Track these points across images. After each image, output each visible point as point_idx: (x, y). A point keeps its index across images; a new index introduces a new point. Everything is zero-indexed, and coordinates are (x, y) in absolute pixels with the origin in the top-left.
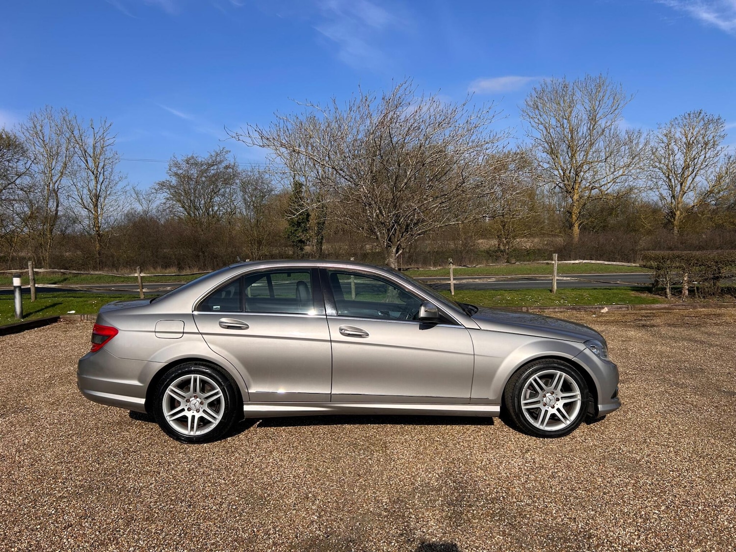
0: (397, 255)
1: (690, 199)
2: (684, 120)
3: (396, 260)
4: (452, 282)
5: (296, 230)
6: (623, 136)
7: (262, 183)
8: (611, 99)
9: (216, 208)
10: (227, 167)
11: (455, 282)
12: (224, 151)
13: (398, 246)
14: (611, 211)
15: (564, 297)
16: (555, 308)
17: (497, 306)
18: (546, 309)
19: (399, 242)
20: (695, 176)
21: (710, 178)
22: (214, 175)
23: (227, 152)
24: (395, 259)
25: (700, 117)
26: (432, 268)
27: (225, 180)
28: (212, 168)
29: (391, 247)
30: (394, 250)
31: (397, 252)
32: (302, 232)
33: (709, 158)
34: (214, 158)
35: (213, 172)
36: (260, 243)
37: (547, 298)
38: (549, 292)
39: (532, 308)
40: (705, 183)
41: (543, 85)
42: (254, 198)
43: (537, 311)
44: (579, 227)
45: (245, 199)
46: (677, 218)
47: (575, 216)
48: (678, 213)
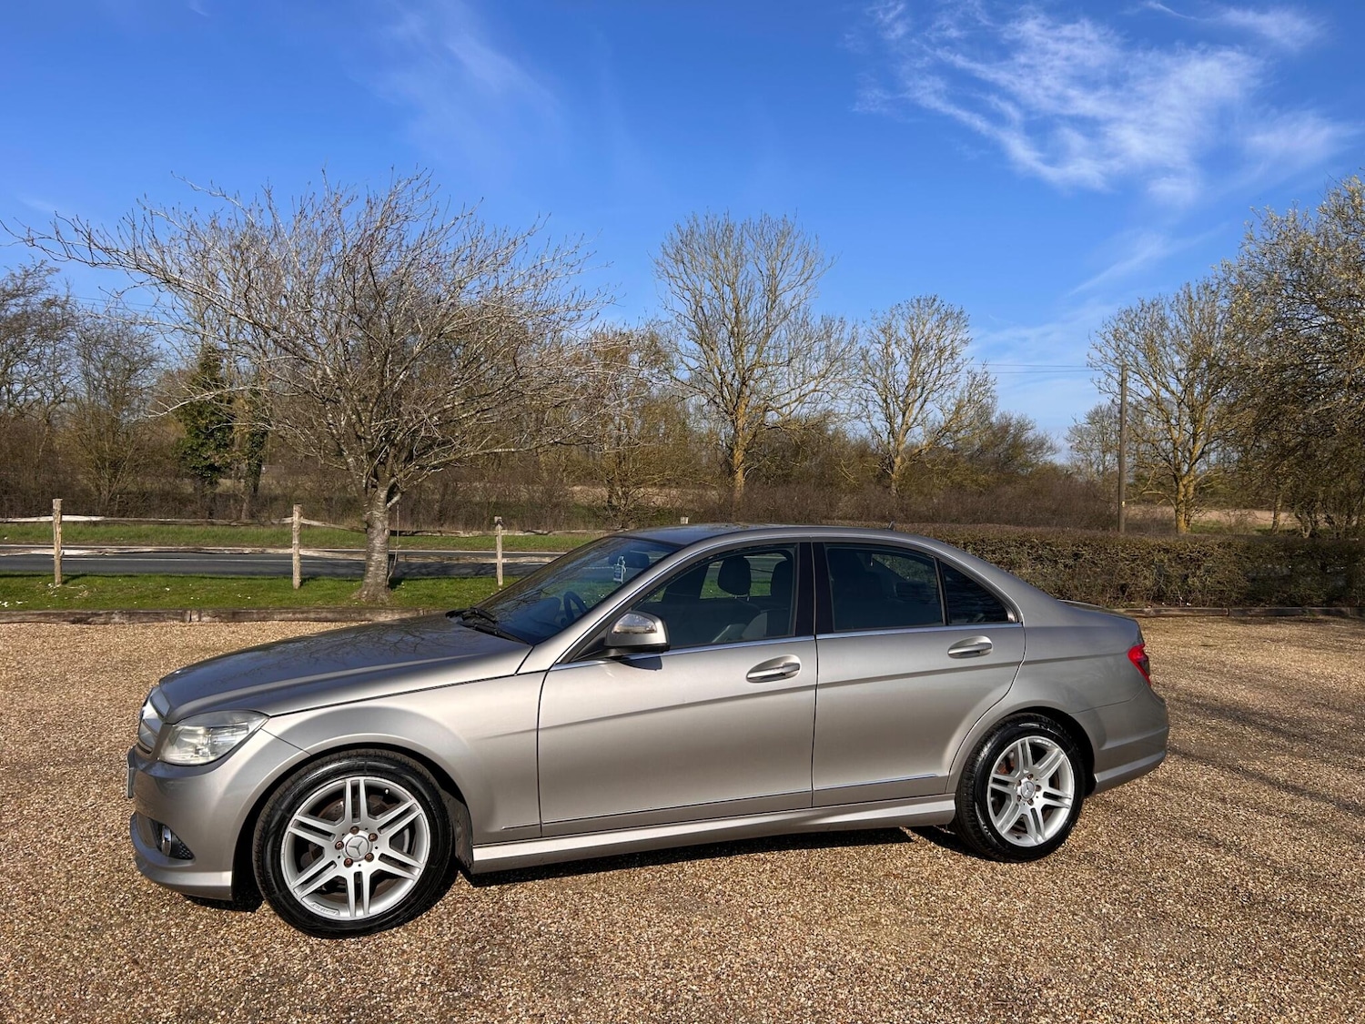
0: (389, 505)
1: (918, 436)
2: (911, 309)
3: (387, 515)
4: (500, 561)
5: (202, 445)
6: (816, 323)
7: (130, 342)
8: (801, 261)
9: (17, 387)
10: (50, 303)
11: (505, 561)
12: (45, 268)
13: (391, 488)
14: (798, 449)
19: (393, 480)
20: (925, 401)
21: (946, 407)
22: (16, 318)
23: (50, 271)
24: (385, 513)
25: (933, 308)
26: (462, 534)
27: (44, 329)
28: (13, 301)
29: (375, 487)
30: (383, 495)
31: (389, 498)
32: (216, 449)
33: (946, 374)
34: (19, 282)
35: (14, 309)
36: (115, 465)
40: (940, 415)
41: (692, 221)
42: (109, 373)
44: (744, 474)
45: (87, 374)
46: (896, 468)
47: (739, 455)
48: (898, 460)
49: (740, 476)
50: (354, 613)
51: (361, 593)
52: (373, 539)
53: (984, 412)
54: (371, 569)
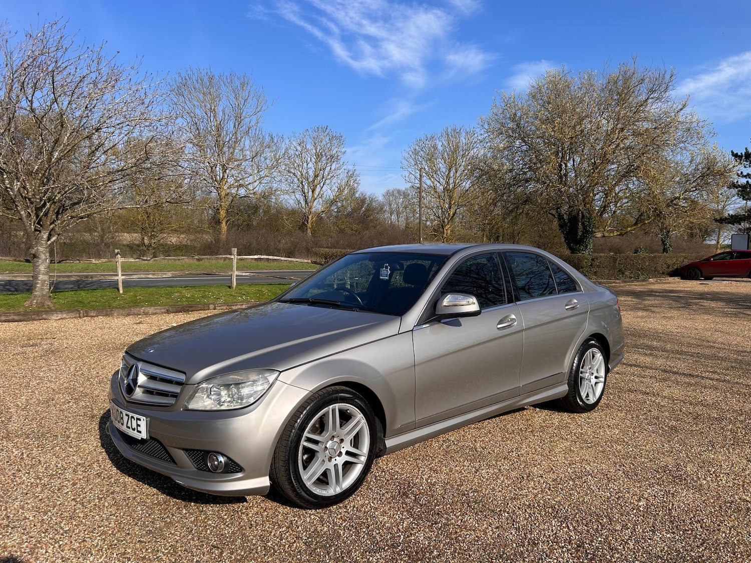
0: (49, 243)
1: (318, 206)
2: (314, 132)
3: (48, 250)
11: (123, 277)
13: (50, 232)
15: (245, 293)
16: (242, 305)
17: (178, 304)
18: (233, 306)
19: (52, 226)
20: (324, 184)
21: (333, 188)
24: (46, 248)
25: (327, 132)
26: (94, 261)
29: (40, 231)
30: (45, 236)
31: (49, 239)
33: (335, 170)
37: (228, 295)
38: (228, 288)
39: (219, 305)
40: (330, 192)
43: (225, 308)
44: (226, 224)
46: (309, 221)
47: (223, 213)
48: (310, 217)
49: (224, 224)
50: (34, 315)
51: (32, 302)
52: (39, 266)
53: (353, 191)
54: (38, 285)
